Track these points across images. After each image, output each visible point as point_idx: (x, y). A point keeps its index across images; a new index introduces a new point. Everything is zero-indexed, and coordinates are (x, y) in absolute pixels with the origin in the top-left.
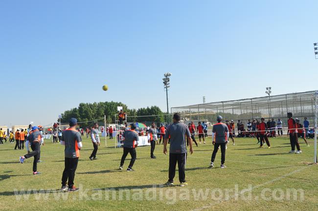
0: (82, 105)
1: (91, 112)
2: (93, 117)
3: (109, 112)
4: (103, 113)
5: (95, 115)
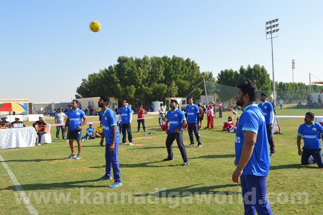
0: (122, 60)
1: (141, 73)
2: (143, 83)
3: (171, 75)
4: (161, 76)
5: (147, 80)
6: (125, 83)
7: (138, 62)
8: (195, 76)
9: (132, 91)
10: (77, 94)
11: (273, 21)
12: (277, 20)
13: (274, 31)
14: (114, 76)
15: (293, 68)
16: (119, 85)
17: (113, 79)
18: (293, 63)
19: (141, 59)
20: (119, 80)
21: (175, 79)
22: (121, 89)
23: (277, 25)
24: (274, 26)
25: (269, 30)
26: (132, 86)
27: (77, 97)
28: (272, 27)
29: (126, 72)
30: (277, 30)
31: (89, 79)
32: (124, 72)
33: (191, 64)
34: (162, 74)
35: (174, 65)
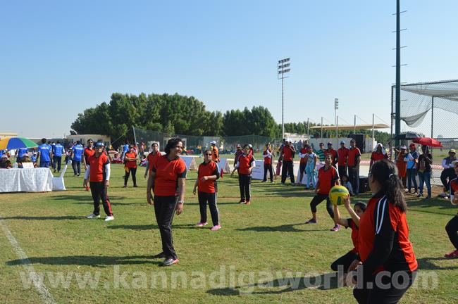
1: (135, 112)
2: (136, 122)
3: (170, 114)
4: (157, 115)
5: (141, 119)
6: (117, 121)
7: (133, 99)
8: (197, 116)
9: (123, 130)
10: (72, 130)
11: (285, 60)
12: (288, 59)
13: (285, 71)
14: (106, 113)
15: (336, 108)
16: (110, 123)
17: (105, 116)
18: (336, 102)
19: (138, 96)
20: (110, 118)
21: (172, 119)
22: (112, 128)
23: (288, 65)
24: (285, 66)
25: (281, 70)
26: (124, 125)
27: (72, 133)
28: (284, 66)
29: (118, 110)
30: (288, 70)
31: (85, 114)
32: (117, 109)
33: (193, 103)
34: (158, 114)
35: (173, 103)
